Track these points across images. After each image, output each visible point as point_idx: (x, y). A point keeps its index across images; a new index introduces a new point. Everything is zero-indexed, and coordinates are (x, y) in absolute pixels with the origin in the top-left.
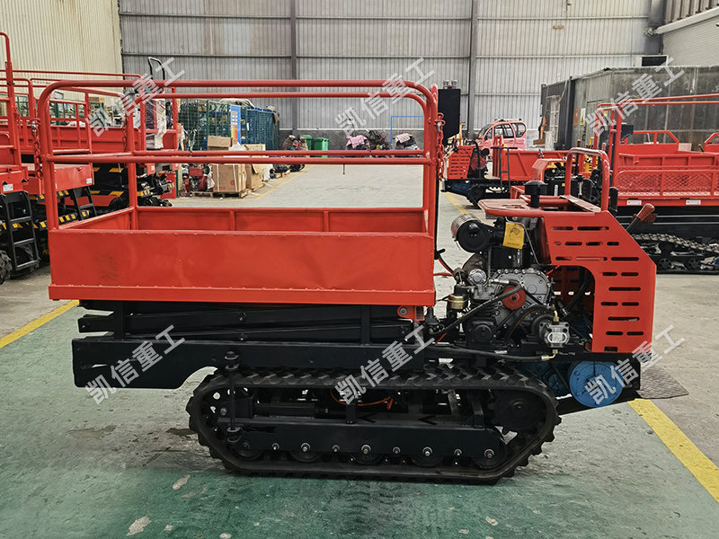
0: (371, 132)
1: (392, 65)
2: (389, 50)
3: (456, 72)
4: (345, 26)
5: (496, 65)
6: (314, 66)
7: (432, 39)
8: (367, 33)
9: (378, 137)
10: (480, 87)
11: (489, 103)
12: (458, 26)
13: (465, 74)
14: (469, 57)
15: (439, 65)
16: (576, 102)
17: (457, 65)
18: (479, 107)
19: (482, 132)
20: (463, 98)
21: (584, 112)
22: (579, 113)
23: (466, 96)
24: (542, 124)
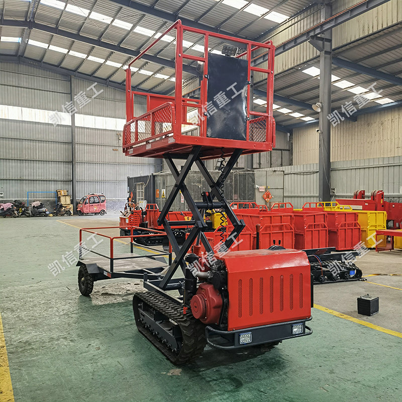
0: (15, 201)
1: (27, 164)
2: (24, 156)
3: (65, 169)
7: (50, 152)
8: (10, 145)
9: (21, 203)
10: (78, 177)
11: (83, 186)
12: (64, 145)
13: (69, 170)
14: (71, 162)
15: (55, 165)
16: (157, 186)
17: (65, 165)
18: (78, 187)
19: (82, 200)
20: (69, 182)
21: (164, 191)
22: (160, 192)
23: (71, 181)
24: (130, 197)
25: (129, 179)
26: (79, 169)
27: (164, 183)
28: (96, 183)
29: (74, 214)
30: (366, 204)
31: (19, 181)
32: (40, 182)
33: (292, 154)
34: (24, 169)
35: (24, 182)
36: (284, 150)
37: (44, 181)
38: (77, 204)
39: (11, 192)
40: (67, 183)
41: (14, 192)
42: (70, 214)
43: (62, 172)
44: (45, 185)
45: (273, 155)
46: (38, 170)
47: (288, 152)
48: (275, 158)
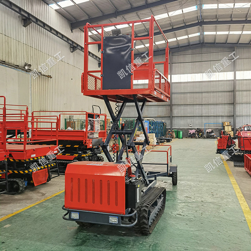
0: (197, 129)
1: (205, 107)
2: (203, 102)
3: (229, 108)
4: (188, 95)
5: (244, 105)
6: (178, 108)
7: (219, 98)
8: (196, 96)
9: (200, 130)
10: (237, 113)
11: (242, 119)
12: (229, 93)
13: (232, 109)
14: (233, 104)
15: (222, 106)
17: (229, 106)
18: (238, 120)
19: (239, 129)
23: (233, 116)
26: (239, 108)
31: (200, 117)
32: (213, 117)
34: (203, 110)
35: (203, 117)
37: (215, 116)
39: (196, 123)
40: (230, 117)
41: (197, 123)
43: (227, 110)
44: (216, 119)
46: (211, 110)
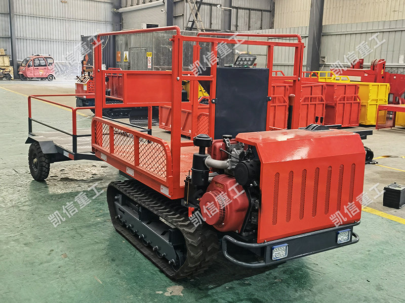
3: (1, 22)
5: (27, 20)
10: (17, 33)
11: (25, 44)
13: (7, 23)
14: (9, 14)
16: (118, 47)
17: (1, 18)
18: (19, 46)
19: (25, 62)
20: (7, 39)
21: (126, 54)
22: (122, 54)
23: (9, 38)
24: (84, 60)
25: (84, 39)
26: (18, 23)
27: (127, 44)
28: (42, 42)
29: (15, 78)
30: (366, 75)
33: (273, 16)
36: (264, 11)
38: (18, 66)
40: (4, 39)
42: (10, 79)
45: (252, 16)
47: (269, 13)
48: (254, 19)
